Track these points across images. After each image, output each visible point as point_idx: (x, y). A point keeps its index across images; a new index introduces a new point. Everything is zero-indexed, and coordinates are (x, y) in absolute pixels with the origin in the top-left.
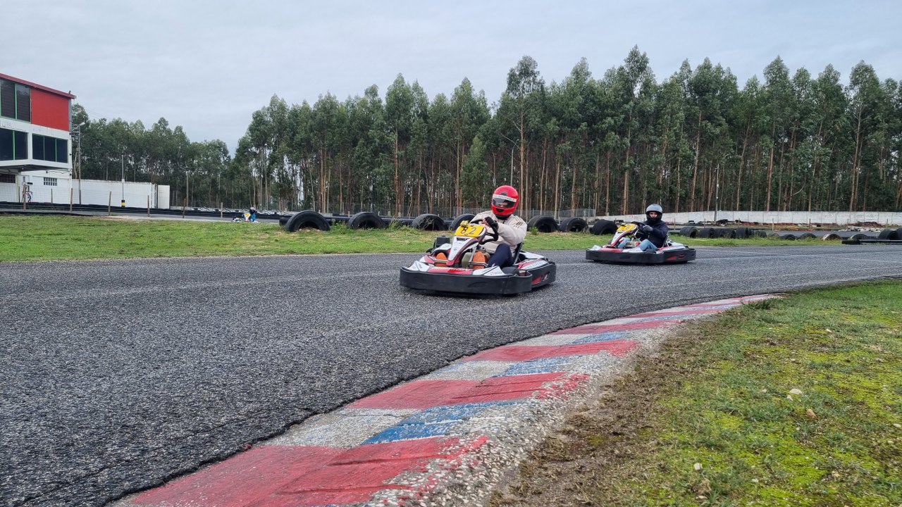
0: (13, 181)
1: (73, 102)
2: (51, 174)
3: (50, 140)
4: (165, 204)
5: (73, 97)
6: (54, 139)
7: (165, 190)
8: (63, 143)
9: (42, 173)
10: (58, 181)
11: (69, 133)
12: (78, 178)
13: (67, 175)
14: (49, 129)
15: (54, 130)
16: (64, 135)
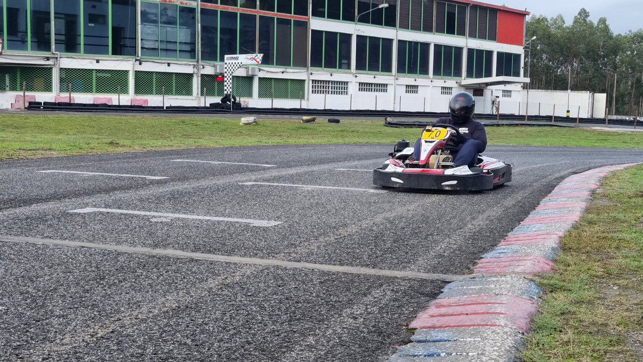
0: (482, 95)
1: (528, 18)
2: (508, 87)
3: (509, 56)
4: (601, 113)
5: (528, 14)
6: (512, 54)
7: (602, 98)
8: (518, 56)
9: (502, 87)
10: (513, 93)
11: (522, 47)
12: (527, 89)
13: (519, 87)
14: (509, 45)
15: (512, 46)
16: (519, 49)
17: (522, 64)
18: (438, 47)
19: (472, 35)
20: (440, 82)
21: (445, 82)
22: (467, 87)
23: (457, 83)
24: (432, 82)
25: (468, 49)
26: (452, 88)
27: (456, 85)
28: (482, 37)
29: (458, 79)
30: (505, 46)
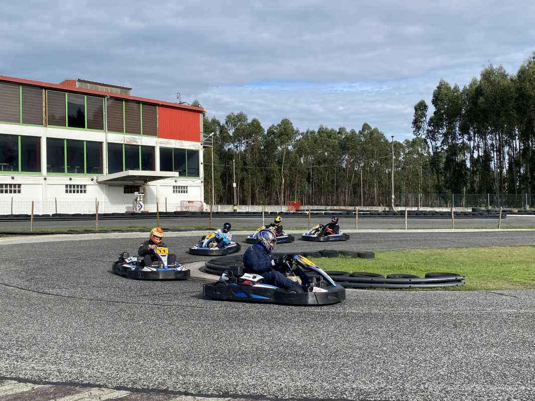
2: (182, 183)
3: (180, 153)
6: (184, 150)
8: (194, 154)
9: (171, 183)
10: (189, 189)
11: (199, 144)
13: (197, 182)
14: (178, 141)
15: (184, 142)
16: (193, 145)
17: (201, 160)
19: (116, 129)
20: (63, 179)
21: (71, 179)
23: (92, 180)
24: (45, 179)
25: (111, 144)
26: (85, 186)
27: (92, 183)
28: (133, 131)
29: (95, 176)
30: (173, 141)
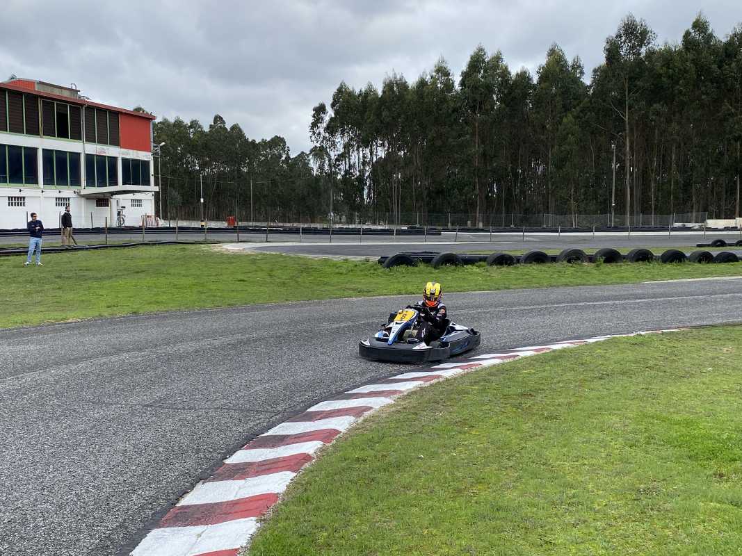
0: (107, 205)
2: (137, 196)
5: (154, 117)
6: (139, 161)
8: (146, 164)
9: (130, 196)
10: (143, 202)
11: (150, 154)
14: (135, 152)
15: (139, 152)
16: (147, 156)
17: (152, 172)
18: (47, 153)
19: (90, 139)
20: (54, 192)
21: (60, 192)
22: (88, 197)
23: (75, 192)
24: (42, 192)
25: (87, 155)
26: (69, 199)
27: (75, 195)
28: (102, 141)
29: (76, 188)
30: (131, 151)
